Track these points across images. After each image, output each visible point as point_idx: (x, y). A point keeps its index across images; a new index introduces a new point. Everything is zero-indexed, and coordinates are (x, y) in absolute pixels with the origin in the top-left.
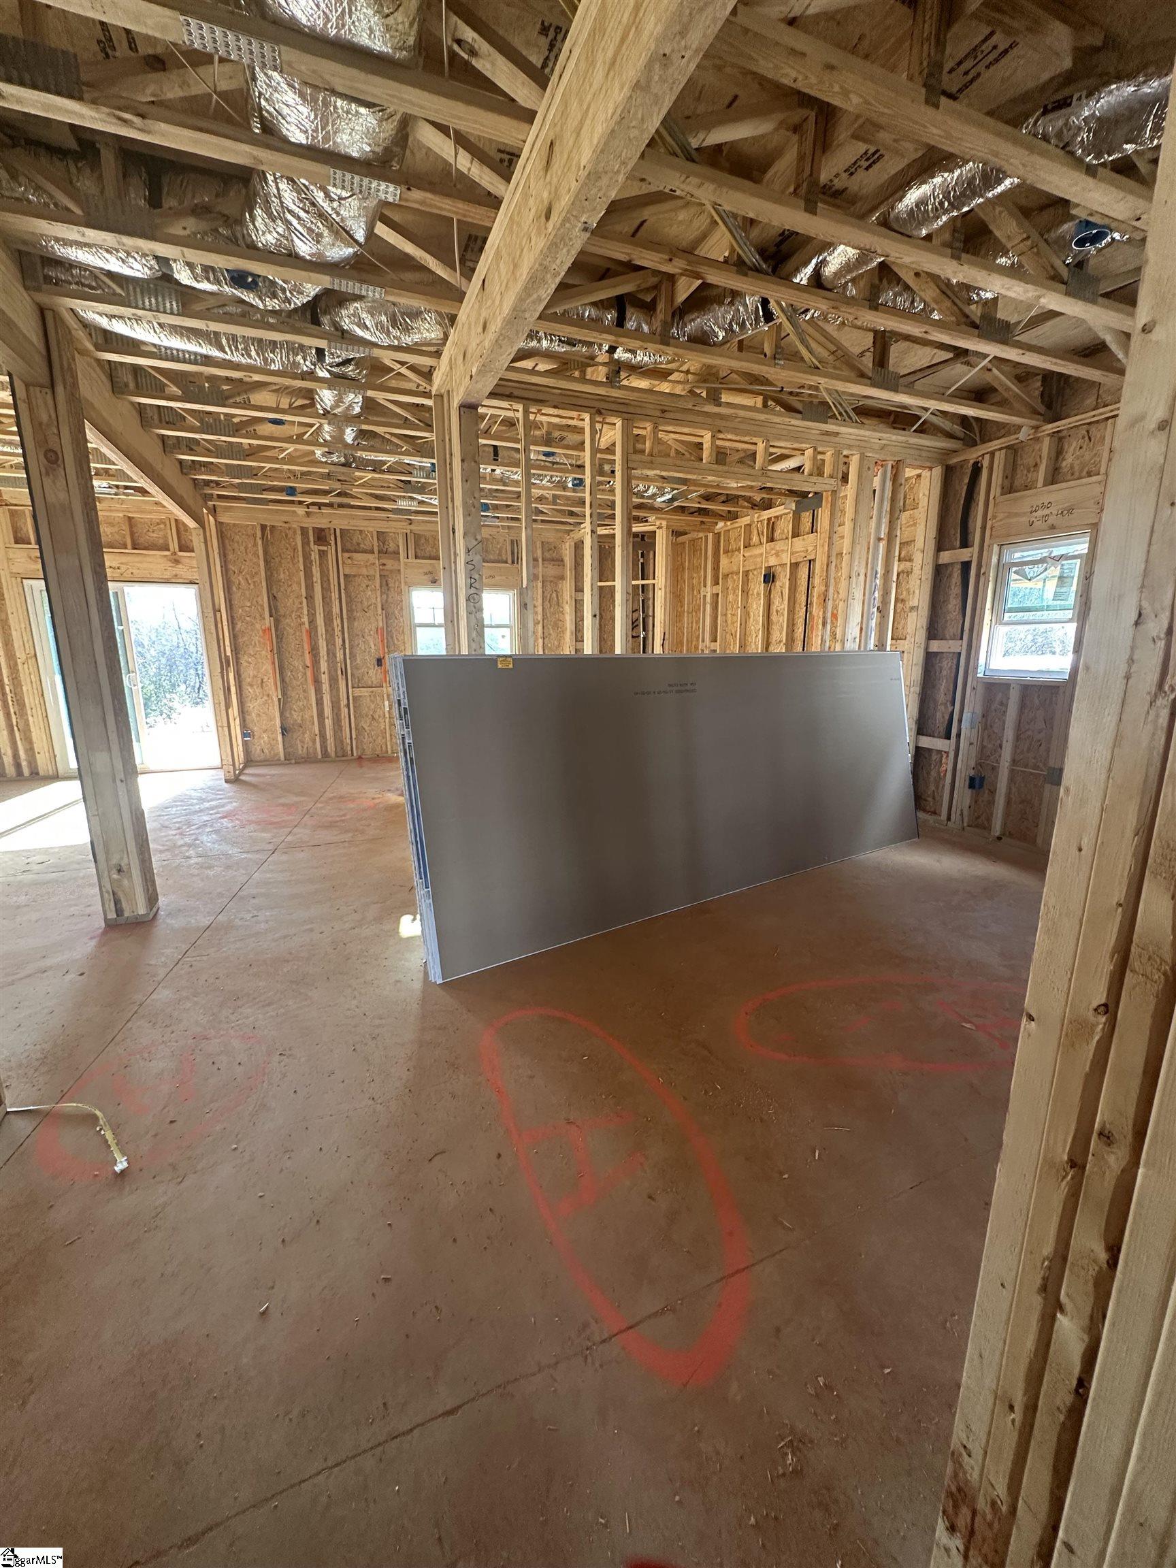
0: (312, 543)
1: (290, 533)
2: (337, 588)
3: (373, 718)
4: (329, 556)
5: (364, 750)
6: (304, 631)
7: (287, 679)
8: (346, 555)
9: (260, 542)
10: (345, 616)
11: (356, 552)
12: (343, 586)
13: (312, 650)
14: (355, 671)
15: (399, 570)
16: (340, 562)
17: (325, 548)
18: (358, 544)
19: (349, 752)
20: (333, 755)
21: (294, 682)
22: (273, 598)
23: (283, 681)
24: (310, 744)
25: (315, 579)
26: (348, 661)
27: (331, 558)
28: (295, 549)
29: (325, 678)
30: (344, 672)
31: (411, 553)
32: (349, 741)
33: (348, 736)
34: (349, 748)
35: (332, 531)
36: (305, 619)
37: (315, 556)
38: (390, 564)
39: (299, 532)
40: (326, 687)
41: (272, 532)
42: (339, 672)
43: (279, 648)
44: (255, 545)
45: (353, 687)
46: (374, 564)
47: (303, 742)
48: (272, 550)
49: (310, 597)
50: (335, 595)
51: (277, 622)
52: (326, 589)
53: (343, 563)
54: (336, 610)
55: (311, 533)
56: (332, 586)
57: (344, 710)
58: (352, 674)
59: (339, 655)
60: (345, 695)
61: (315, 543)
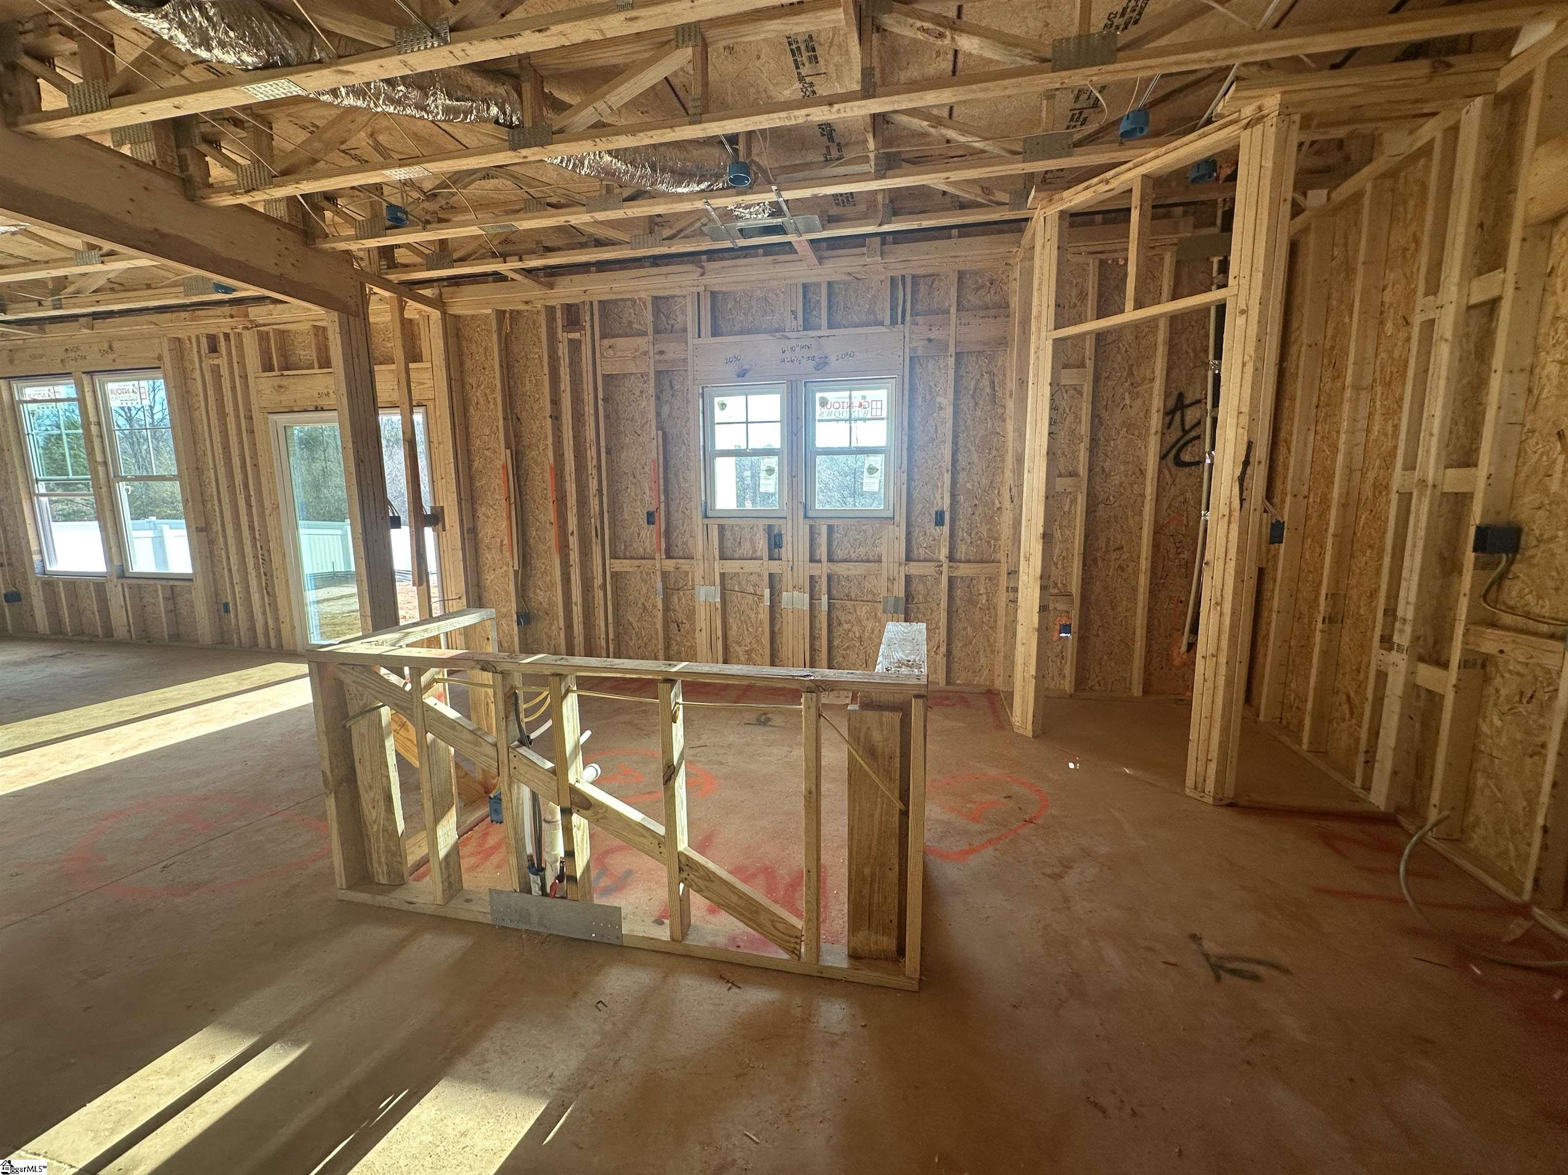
0: (560, 330)
1: (534, 319)
2: (591, 397)
3: (645, 609)
4: (583, 347)
6: (549, 468)
8: (606, 342)
9: (495, 338)
10: (601, 442)
11: (620, 335)
12: (600, 394)
14: (616, 532)
15: (685, 360)
16: (598, 355)
17: (576, 336)
21: (535, 545)
25: (562, 387)
26: (606, 516)
27: (586, 351)
30: (600, 533)
31: (706, 327)
32: (603, 643)
33: (603, 636)
35: (587, 307)
36: (551, 451)
37: (563, 350)
38: (673, 350)
39: (543, 317)
40: (574, 555)
41: (511, 321)
42: (593, 533)
44: (491, 343)
45: (611, 557)
46: (646, 353)
48: (515, 349)
49: (556, 416)
50: (590, 410)
51: (517, 457)
52: (577, 400)
53: (602, 354)
54: (590, 434)
55: (559, 314)
56: (585, 396)
57: (599, 594)
58: (611, 537)
59: (593, 506)
60: (600, 568)
61: (564, 329)
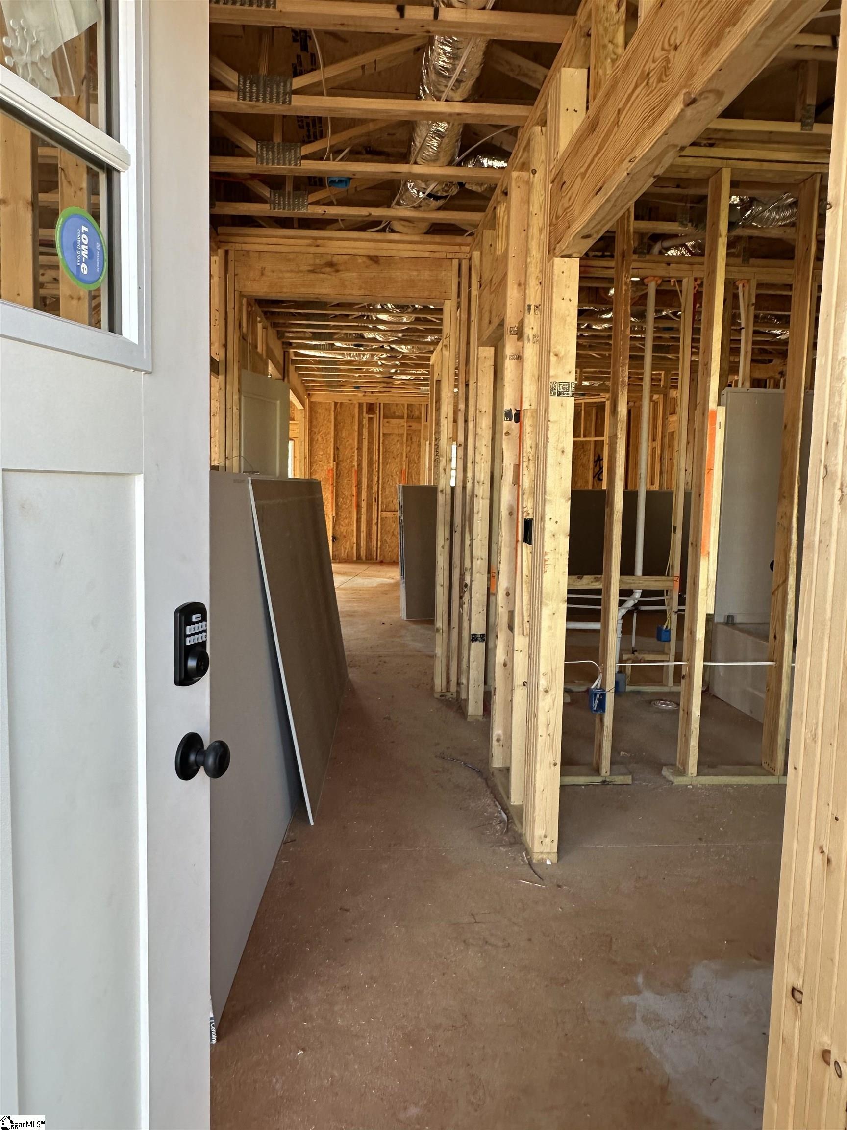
0: (365, 413)
1: (352, 407)
2: (377, 442)
3: (393, 534)
4: (375, 421)
5: (384, 557)
6: (354, 471)
7: (340, 504)
8: (386, 420)
9: (333, 413)
10: (381, 461)
11: (393, 418)
12: (381, 441)
13: (358, 484)
14: (385, 501)
15: (420, 430)
16: (381, 425)
17: (373, 416)
19: (375, 556)
20: (364, 558)
21: (344, 505)
22: (336, 449)
23: (337, 505)
24: (350, 549)
25: (364, 437)
26: (380, 493)
27: (376, 423)
28: (353, 417)
29: (364, 504)
30: (377, 500)
32: (375, 549)
33: (375, 546)
34: (375, 554)
35: (378, 405)
36: (355, 464)
37: (365, 422)
38: (415, 426)
39: (357, 406)
40: (364, 510)
41: (340, 407)
42: (374, 500)
43: (336, 482)
44: (330, 415)
45: (382, 511)
46: (404, 426)
47: (345, 548)
48: (339, 418)
49: (360, 449)
50: (376, 447)
51: (337, 464)
52: (370, 443)
53: (383, 425)
54: (375, 457)
55: (365, 406)
57: (374, 528)
58: (382, 503)
59: (375, 488)
60: (376, 516)
61: (366, 413)
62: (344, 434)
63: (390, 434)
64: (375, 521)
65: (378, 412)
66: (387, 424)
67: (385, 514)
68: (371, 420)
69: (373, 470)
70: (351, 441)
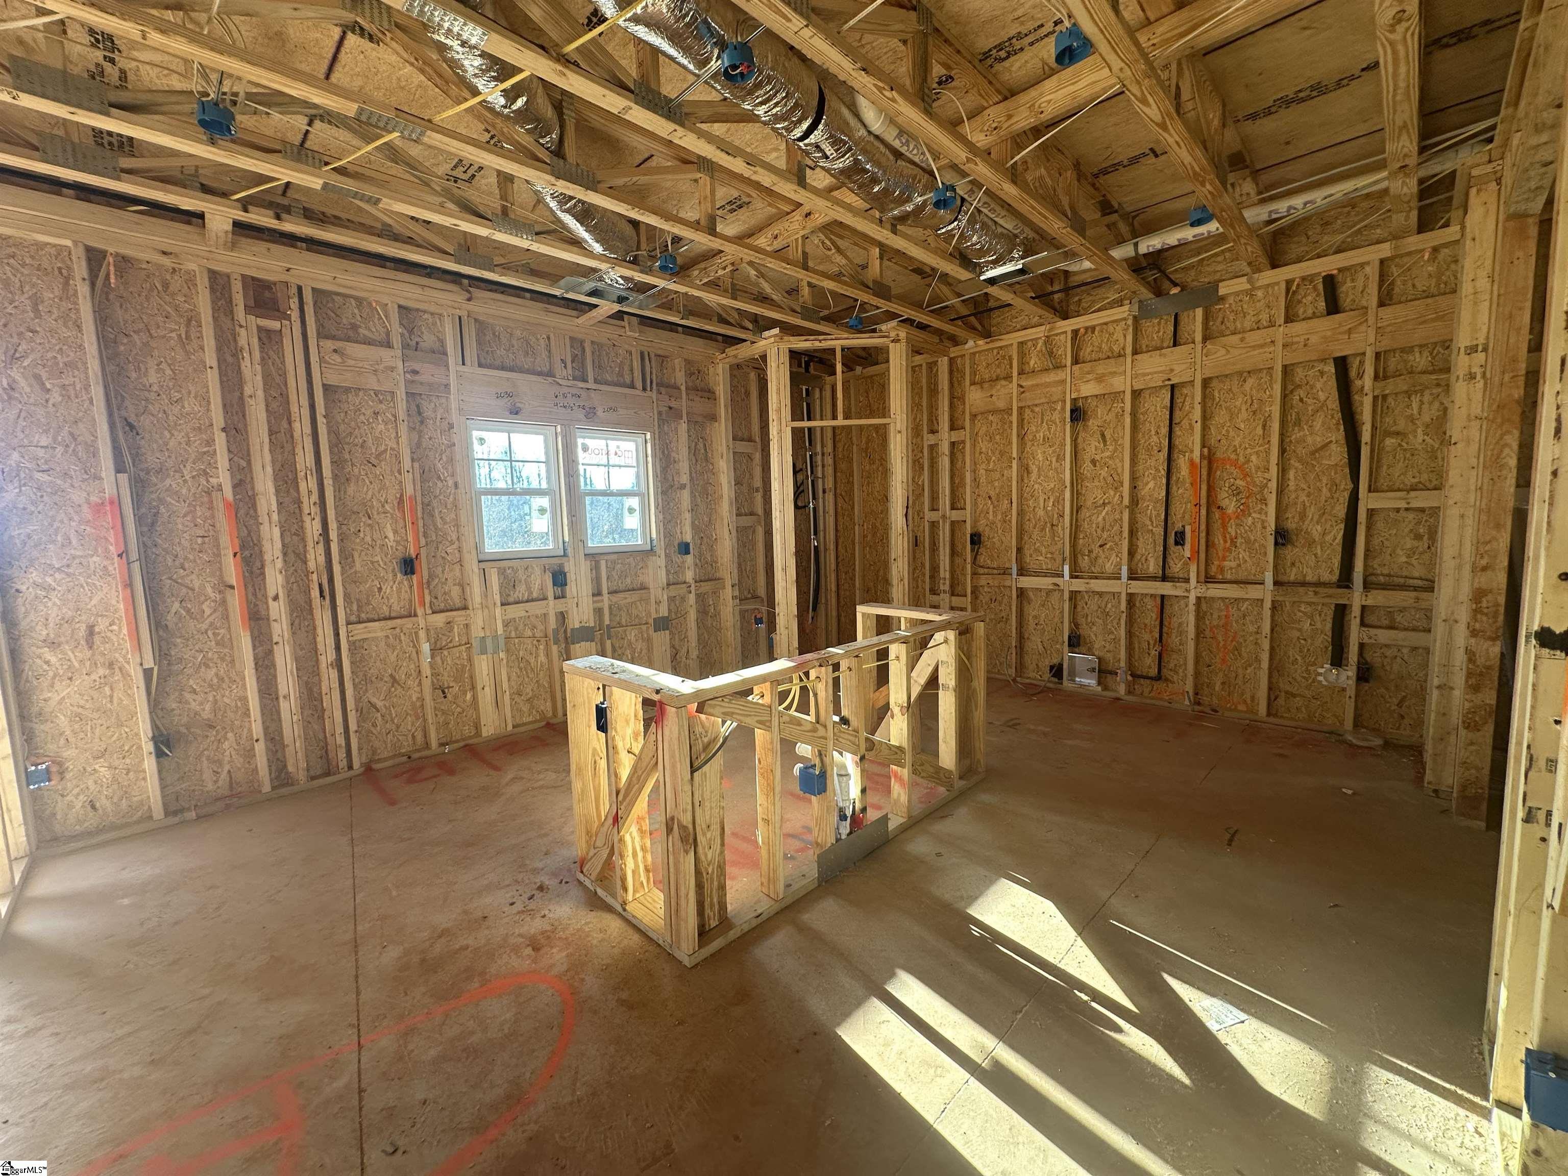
0: (240, 310)
1: (176, 283)
2: (306, 412)
3: (394, 681)
4: (287, 342)
5: (377, 750)
6: (220, 505)
7: (171, 620)
8: (329, 344)
9: (83, 290)
10: (327, 471)
11: (352, 341)
12: (320, 409)
13: (243, 547)
14: (353, 589)
15: (447, 386)
16: (314, 358)
17: (275, 325)
18: (354, 327)
19: (343, 764)
20: (302, 776)
21: (192, 623)
22: (124, 426)
23: (157, 623)
24: (239, 761)
25: (248, 391)
26: (337, 569)
27: (290, 347)
28: (192, 320)
29: (278, 611)
30: (328, 593)
31: (472, 355)
32: (341, 740)
33: (340, 729)
34: (342, 754)
35: (294, 290)
36: (223, 477)
37: (247, 339)
38: (428, 372)
39: (203, 282)
40: (280, 628)
41: (120, 271)
42: (315, 593)
43: (144, 547)
45: (348, 623)
46: (392, 369)
47: (219, 763)
48: (121, 315)
50: (301, 428)
51: (139, 486)
53: (322, 360)
54: (304, 459)
55: (237, 287)
56: (294, 409)
57: (329, 677)
58: (347, 596)
59: (315, 557)
60: (331, 641)
61: (248, 309)
62: (153, 377)
63: (347, 390)
64: (327, 656)
65: (295, 315)
66: (337, 358)
67: (360, 631)
68: (268, 338)
69: (299, 502)
70: (191, 405)
